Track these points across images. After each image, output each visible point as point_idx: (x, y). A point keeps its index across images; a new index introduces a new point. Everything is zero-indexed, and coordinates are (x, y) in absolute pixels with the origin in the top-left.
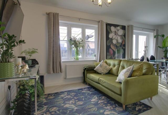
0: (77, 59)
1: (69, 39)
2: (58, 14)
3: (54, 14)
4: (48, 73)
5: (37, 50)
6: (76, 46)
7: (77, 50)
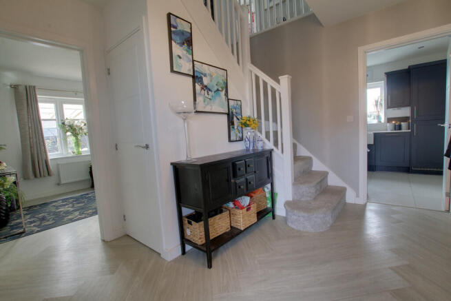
0: (79, 153)
1: (60, 124)
2: (34, 87)
3: (26, 87)
4: (25, 179)
5: (5, 145)
6: (75, 134)
7: (77, 139)
